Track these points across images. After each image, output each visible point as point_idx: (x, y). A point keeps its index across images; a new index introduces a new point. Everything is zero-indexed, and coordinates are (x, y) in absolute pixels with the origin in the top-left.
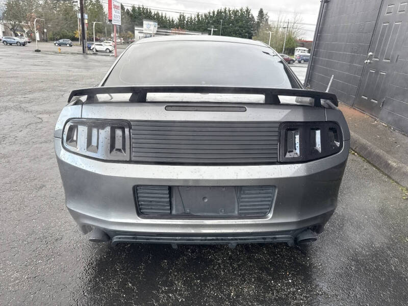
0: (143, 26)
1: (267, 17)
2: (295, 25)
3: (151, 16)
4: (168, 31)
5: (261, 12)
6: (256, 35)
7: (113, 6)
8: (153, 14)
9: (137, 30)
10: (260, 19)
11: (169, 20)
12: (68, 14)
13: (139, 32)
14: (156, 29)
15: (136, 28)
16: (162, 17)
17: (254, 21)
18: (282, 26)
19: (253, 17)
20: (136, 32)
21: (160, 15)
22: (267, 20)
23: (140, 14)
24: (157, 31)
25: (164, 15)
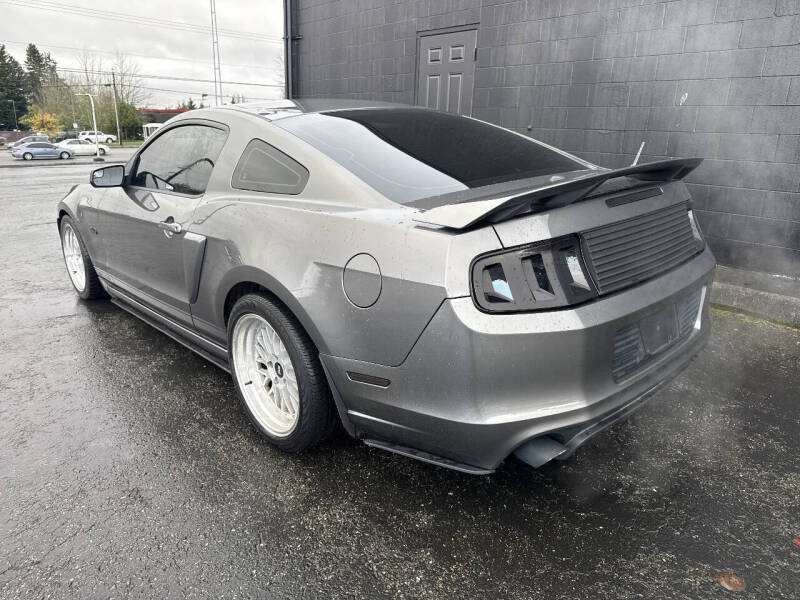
1: (52, 64)
2: (126, 78)
5: (33, 52)
6: (35, 102)
10: (34, 68)
17: (20, 71)
18: (97, 82)
19: (16, 64)
22: (53, 69)
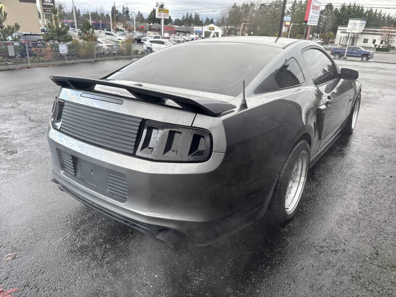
0: (347, 25)
3: (362, 14)
4: (378, 30)
7: (311, 7)
8: (365, 11)
9: (340, 30)
11: (384, 17)
12: (275, 17)
13: (342, 32)
14: (363, 28)
15: (339, 28)
16: (376, 14)
20: (339, 32)
21: (374, 12)
23: (349, 13)
24: (363, 30)
25: (378, 12)
